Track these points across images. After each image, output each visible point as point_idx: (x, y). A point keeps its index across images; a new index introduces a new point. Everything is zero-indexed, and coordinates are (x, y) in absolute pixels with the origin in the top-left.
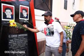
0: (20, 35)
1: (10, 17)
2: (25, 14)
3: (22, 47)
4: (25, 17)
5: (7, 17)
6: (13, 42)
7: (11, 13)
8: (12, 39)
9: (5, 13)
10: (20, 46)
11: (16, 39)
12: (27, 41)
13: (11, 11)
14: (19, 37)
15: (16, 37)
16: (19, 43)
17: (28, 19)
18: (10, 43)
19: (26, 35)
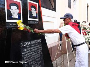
0: (33, 42)
1: (17, 17)
2: (34, 13)
3: (37, 57)
4: (34, 16)
5: (13, 17)
6: (26, 52)
7: (18, 11)
8: (24, 47)
9: (10, 10)
10: (34, 56)
11: (29, 47)
12: (41, 49)
15: (29, 45)
16: (34, 52)
17: (38, 20)
18: (23, 55)
19: (40, 41)
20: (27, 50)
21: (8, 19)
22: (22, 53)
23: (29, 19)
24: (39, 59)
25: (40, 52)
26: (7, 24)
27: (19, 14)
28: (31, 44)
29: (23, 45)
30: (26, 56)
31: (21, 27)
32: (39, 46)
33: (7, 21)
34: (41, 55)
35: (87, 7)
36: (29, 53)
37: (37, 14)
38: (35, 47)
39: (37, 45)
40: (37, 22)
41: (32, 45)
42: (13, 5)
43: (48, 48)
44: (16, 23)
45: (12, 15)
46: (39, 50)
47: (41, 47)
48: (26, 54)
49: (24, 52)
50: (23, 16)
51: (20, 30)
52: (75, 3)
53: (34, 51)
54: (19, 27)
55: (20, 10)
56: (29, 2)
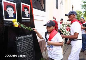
1: (13, 16)
5: (9, 16)
7: (13, 12)
9: (7, 11)
10: (27, 48)
17: (30, 19)
18: (18, 46)
19: (31, 35)
20: (21, 43)
21: (5, 18)
22: (17, 46)
23: (22, 18)
24: (30, 50)
25: (32, 44)
26: (4, 22)
27: (14, 14)
28: (24, 38)
29: (18, 39)
30: (20, 48)
31: (16, 24)
32: (30, 40)
33: (5, 19)
34: (32, 47)
35: (72, 8)
36: (22, 45)
38: (27, 41)
40: (30, 21)
43: (39, 41)
44: (12, 21)
46: (31, 43)
47: (32, 41)
48: (20, 46)
49: (19, 44)
50: (17, 16)
51: (15, 27)
52: (62, 4)
53: (27, 44)
54: (14, 25)
55: (15, 11)
56: (22, 5)
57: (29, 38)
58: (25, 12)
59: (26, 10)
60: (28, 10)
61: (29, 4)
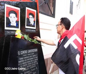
0: (30, 51)
3: (33, 67)
4: (32, 24)
6: (23, 61)
8: (21, 56)
9: (9, 18)
10: (30, 66)
11: (26, 56)
12: (37, 59)
13: (16, 16)
14: (29, 53)
15: (26, 54)
16: (30, 61)
19: (36, 50)
23: (26, 27)
25: (36, 62)
26: (5, 31)
27: (17, 22)
29: (20, 53)
30: (22, 65)
32: (35, 56)
33: (6, 28)
34: (36, 65)
36: (25, 62)
37: (34, 22)
38: (31, 56)
39: (33, 55)
41: (29, 55)
42: (12, 13)
45: (11, 23)
46: (35, 60)
47: (37, 57)
48: (22, 63)
50: (20, 24)
55: (18, 18)
56: (27, 10)
57: (33, 53)
58: (30, 19)
59: (31, 16)
60: (33, 16)
61: (36, 9)
